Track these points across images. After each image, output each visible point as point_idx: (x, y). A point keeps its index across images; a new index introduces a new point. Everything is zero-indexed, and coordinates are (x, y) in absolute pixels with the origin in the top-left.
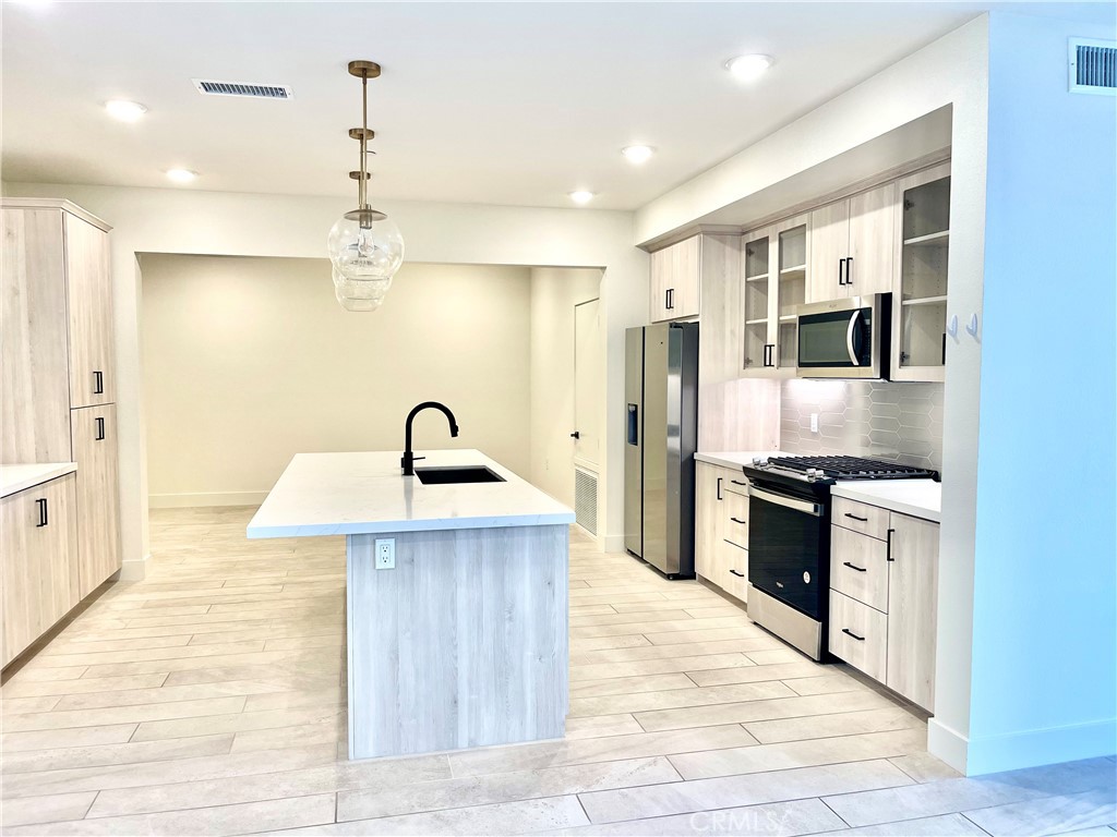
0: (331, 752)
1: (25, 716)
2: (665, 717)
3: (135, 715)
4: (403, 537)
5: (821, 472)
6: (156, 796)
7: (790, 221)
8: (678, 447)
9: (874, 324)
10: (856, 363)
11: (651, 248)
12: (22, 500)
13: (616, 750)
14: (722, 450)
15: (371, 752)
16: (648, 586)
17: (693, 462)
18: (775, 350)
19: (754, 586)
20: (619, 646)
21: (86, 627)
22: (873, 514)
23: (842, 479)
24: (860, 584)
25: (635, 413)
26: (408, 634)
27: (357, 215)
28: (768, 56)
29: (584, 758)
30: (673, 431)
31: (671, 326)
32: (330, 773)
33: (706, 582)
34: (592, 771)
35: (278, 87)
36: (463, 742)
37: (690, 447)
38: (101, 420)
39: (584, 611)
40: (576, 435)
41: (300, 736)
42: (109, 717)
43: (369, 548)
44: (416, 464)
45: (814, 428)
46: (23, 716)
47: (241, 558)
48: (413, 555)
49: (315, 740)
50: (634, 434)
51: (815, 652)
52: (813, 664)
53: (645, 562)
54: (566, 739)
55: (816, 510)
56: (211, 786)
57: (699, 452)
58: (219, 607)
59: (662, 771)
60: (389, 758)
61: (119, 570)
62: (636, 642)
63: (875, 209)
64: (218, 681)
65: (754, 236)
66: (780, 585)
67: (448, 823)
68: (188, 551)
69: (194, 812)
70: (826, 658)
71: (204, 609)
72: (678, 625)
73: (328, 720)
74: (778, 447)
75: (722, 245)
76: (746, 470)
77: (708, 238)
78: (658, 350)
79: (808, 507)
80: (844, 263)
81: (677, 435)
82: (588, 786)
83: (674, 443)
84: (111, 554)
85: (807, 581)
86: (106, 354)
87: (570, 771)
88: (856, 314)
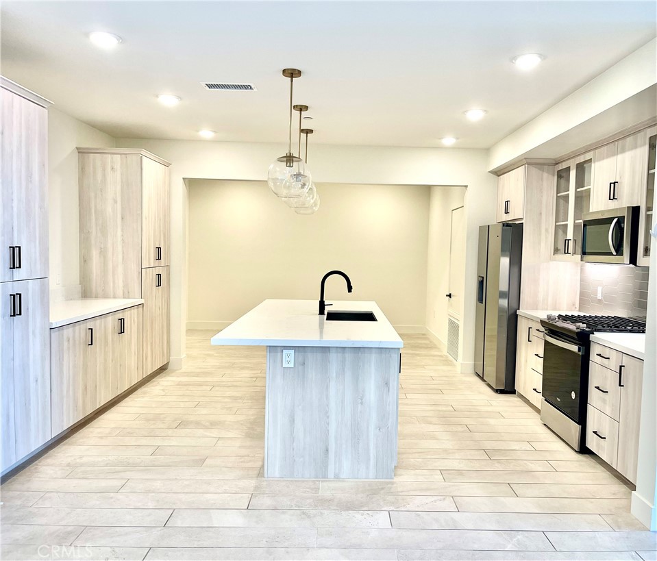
0: (256, 472)
1: (101, 438)
2: (461, 474)
3: (158, 442)
4: (299, 349)
5: (585, 325)
6: (158, 484)
7: (582, 156)
8: (507, 305)
9: (626, 226)
10: (614, 253)
11: (499, 172)
12: (110, 318)
13: (421, 490)
14: (537, 309)
15: (277, 474)
16: (482, 396)
17: (516, 316)
18: (571, 243)
19: (546, 400)
20: (448, 430)
21: (145, 393)
22: (613, 355)
23: (599, 331)
24: (604, 401)
25: (482, 282)
26: (300, 407)
27: (285, 159)
28: (541, 55)
29: (402, 492)
30: (502, 295)
31: (504, 225)
32: (252, 483)
33: (521, 396)
34: (403, 500)
35: (248, 84)
36: (331, 475)
37: (514, 305)
38: (159, 275)
39: (433, 408)
40: (450, 296)
41: (242, 462)
42: (144, 441)
43: (279, 354)
44: (327, 309)
45: (599, 297)
46: (99, 437)
47: (236, 361)
48: (304, 360)
49: (249, 465)
50: (481, 297)
51: (576, 446)
52: (575, 453)
53: (484, 381)
54: (394, 480)
55: (579, 350)
56: (187, 483)
57: (521, 310)
58: (217, 388)
59: (448, 504)
60: (286, 479)
61: (168, 363)
62: (460, 429)
63: (632, 149)
64: (206, 428)
65: (562, 166)
66: (559, 400)
67: (309, 517)
68: (209, 355)
69: (174, 495)
70: (583, 450)
71: (209, 388)
72: (492, 421)
73: (259, 455)
74: (578, 309)
75: (541, 172)
76: (542, 322)
77: (531, 167)
78: (496, 242)
79: (574, 348)
80: (612, 185)
81: (505, 298)
82: (398, 508)
83: (504, 303)
84: (163, 353)
85: (573, 398)
86: (164, 236)
87: (390, 498)
88: (615, 220)
